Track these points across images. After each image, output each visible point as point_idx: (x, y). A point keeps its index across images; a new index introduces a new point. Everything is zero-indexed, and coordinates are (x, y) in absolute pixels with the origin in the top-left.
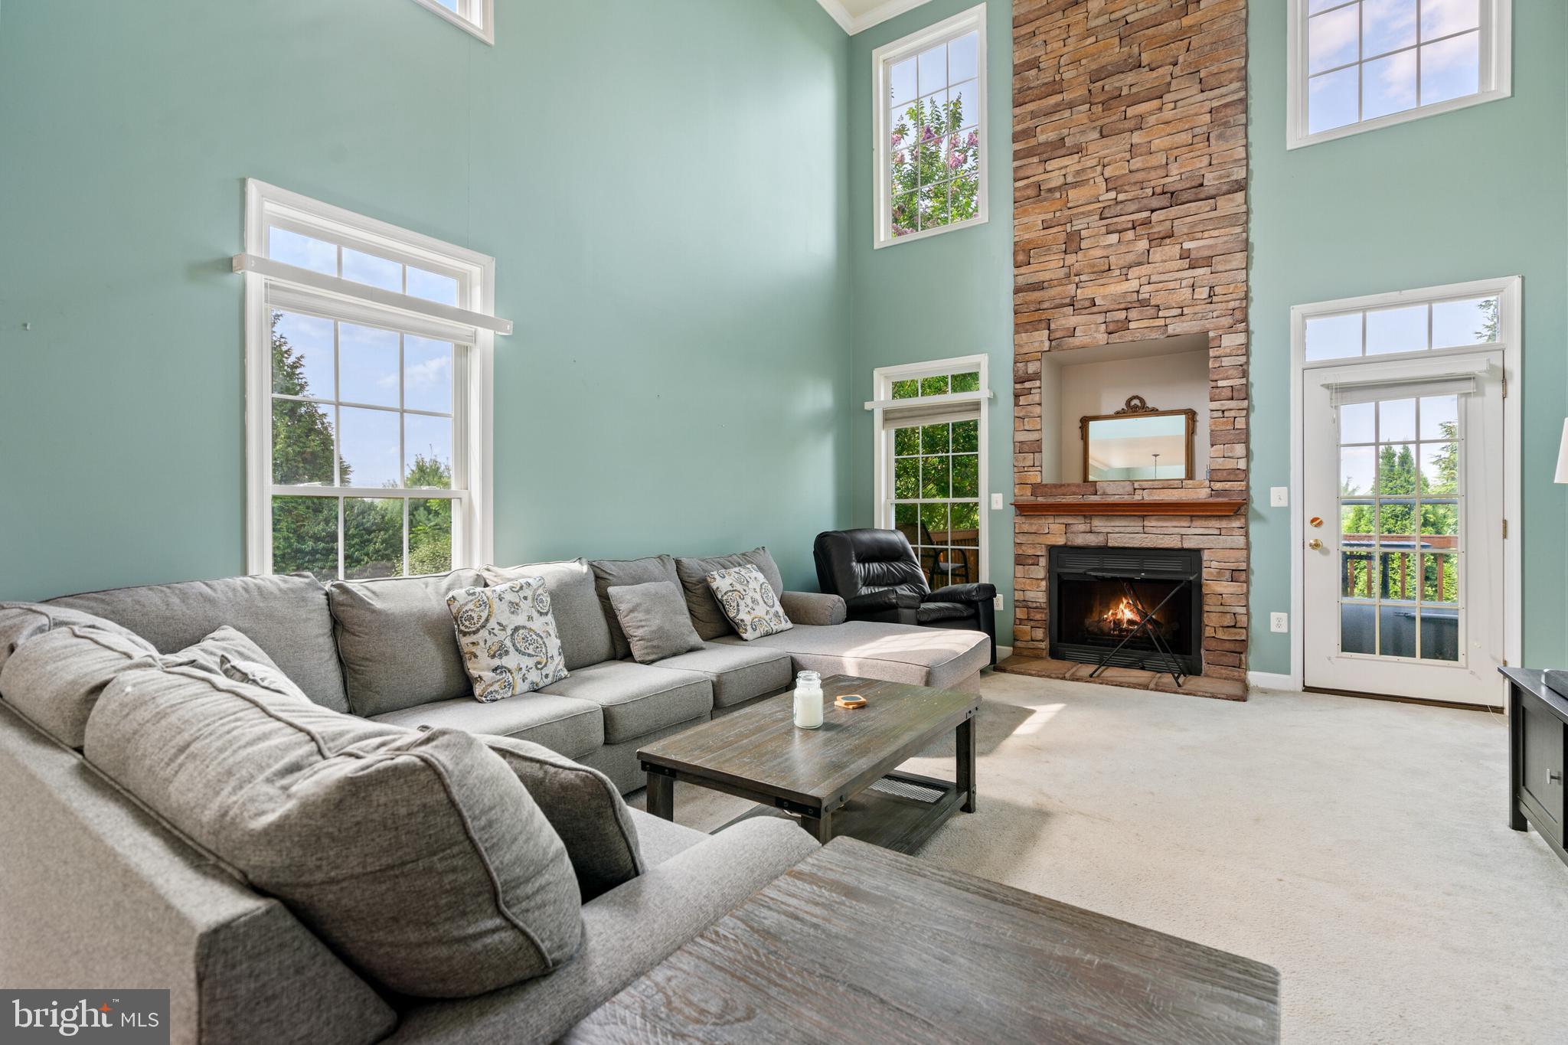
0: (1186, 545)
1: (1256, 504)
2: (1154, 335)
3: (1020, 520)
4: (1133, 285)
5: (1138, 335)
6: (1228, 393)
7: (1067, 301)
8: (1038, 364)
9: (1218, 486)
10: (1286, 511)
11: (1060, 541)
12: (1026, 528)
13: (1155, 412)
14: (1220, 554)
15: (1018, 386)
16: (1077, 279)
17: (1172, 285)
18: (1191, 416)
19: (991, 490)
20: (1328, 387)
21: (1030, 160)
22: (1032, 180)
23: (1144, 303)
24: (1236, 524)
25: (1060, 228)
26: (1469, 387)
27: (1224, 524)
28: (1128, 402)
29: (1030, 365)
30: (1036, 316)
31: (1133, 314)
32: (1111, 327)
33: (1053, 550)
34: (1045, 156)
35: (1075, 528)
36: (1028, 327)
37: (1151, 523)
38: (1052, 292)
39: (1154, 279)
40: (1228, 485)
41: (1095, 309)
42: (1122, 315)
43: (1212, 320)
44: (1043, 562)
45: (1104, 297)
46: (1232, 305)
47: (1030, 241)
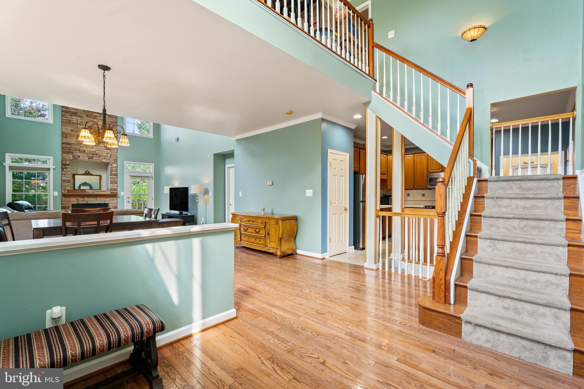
0: (106, 203)
1: (119, 195)
2: (99, 161)
3: (63, 198)
4: (95, 150)
5: (95, 161)
6: (114, 174)
7: (78, 149)
8: (69, 162)
9: (112, 191)
10: (123, 196)
11: (76, 203)
12: (66, 200)
13: (92, 175)
14: (112, 204)
15: (63, 166)
16: (80, 145)
17: (103, 152)
18: (100, 176)
19: (54, 191)
20: (130, 176)
21: (67, 114)
22: (68, 119)
23: (97, 154)
24: (115, 198)
25: (76, 133)
26: (148, 178)
27: (113, 198)
28: (86, 172)
29: (67, 162)
30: (69, 151)
31: (94, 156)
32: (89, 158)
33: (73, 206)
34: (72, 115)
35: (79, 200)
36: (66, 153)
37: (98, 198)
38: (74, 146)
39: (99, 150)
40: (114, 191)
41: (85, 153)
42: (92, 155)
43: (111, 161)
44: (71, 208)
45: (88, 151)
46: (114, 158)
47: (67, 133)
